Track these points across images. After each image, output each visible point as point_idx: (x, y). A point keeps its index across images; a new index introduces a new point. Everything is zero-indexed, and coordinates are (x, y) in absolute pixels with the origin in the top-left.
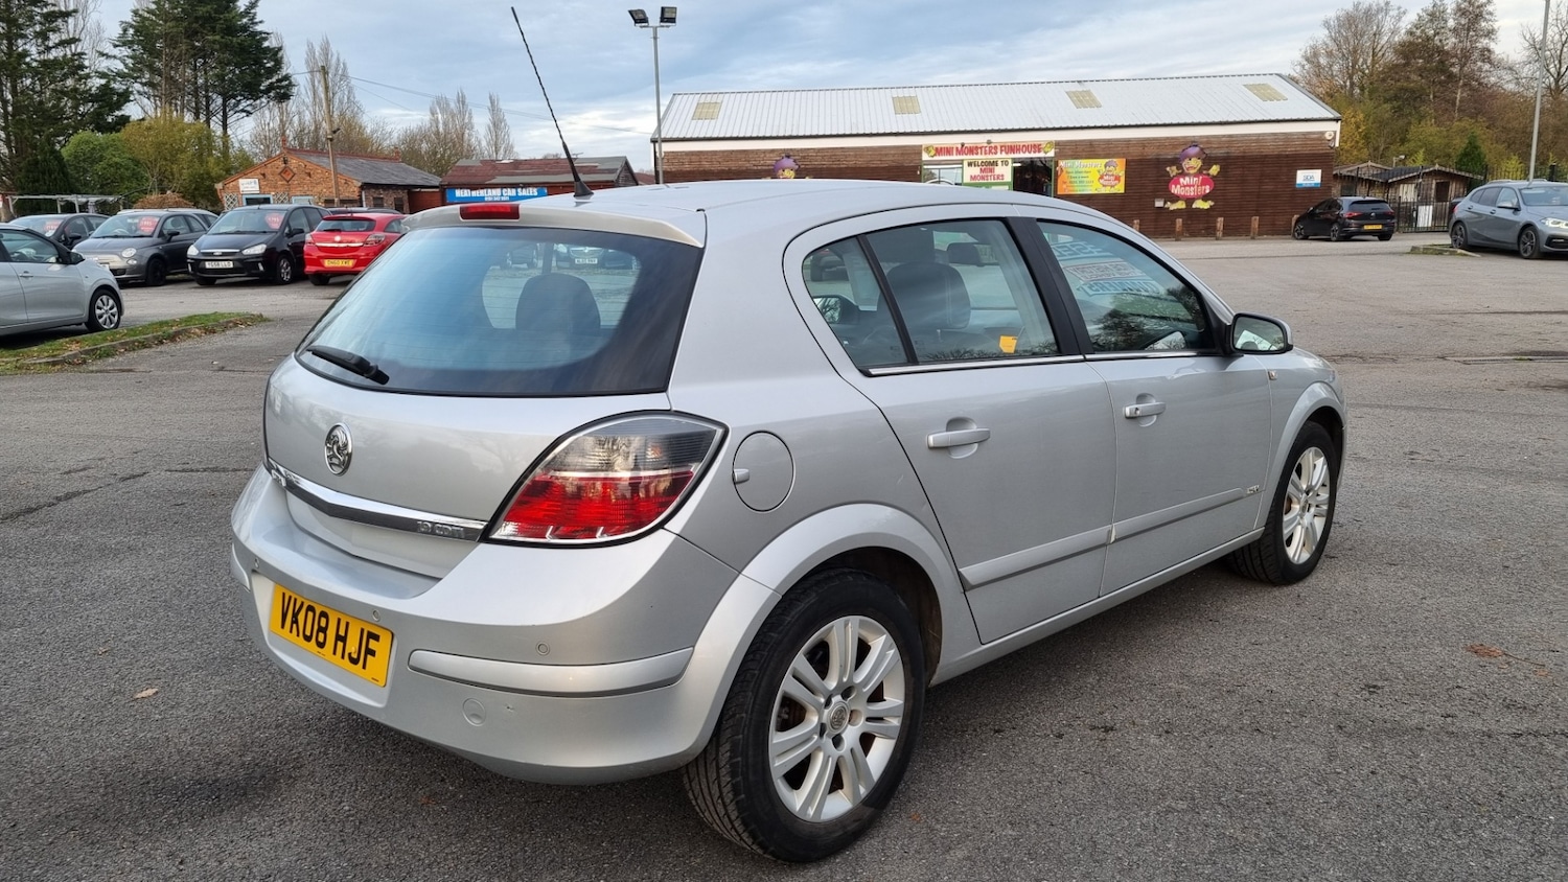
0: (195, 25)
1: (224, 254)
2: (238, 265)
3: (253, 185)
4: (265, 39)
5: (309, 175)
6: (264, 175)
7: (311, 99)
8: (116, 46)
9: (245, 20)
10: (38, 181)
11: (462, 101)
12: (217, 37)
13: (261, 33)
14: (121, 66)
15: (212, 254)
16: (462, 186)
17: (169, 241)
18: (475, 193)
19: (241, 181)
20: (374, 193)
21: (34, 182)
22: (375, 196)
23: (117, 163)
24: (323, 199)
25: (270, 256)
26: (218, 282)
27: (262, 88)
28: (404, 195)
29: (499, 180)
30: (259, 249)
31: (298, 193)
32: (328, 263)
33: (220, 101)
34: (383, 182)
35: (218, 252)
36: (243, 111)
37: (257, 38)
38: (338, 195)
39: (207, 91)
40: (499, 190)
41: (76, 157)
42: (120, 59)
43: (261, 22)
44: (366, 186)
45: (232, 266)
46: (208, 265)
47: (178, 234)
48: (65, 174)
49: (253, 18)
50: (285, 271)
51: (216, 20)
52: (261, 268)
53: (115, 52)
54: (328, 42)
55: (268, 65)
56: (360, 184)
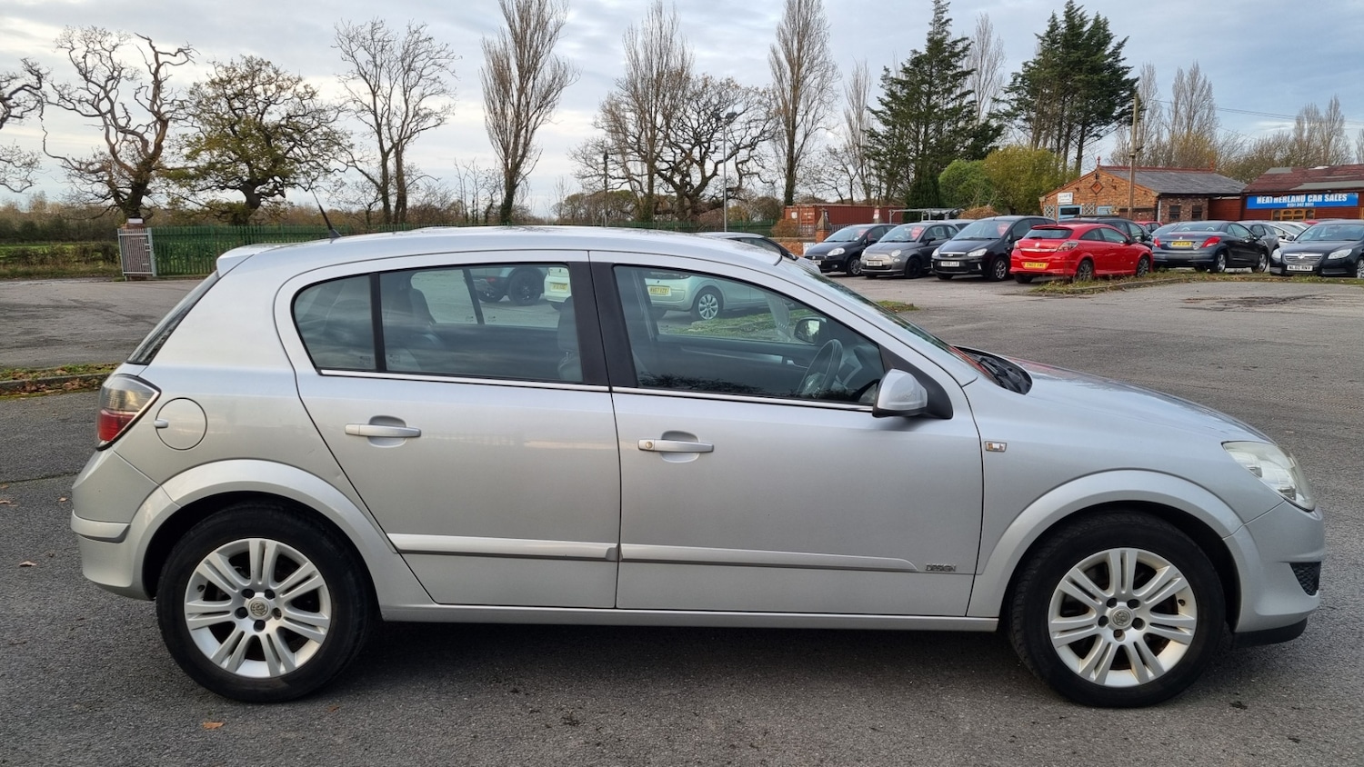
0: (1067, 69)
1: (954, 256)
2: (963, 265)
3: (1068, 197)
4: (1126, 73)
5: (1115, 188)
6: (1078, 189)
7: (1172, 120)
8: (1006, 92)
9: (1110, 60)
10: (918, 198)
11: (1335, 106)
12: (1082, 77)
13: (1123, 68)
14: (1008, 108)
15: (946, 256)
16: (1265, 194)
17: (927, 245)
18: (1277, 200)
19: (1059, 195)
20: (1172, 202)
21: (916, 199)
22: (1172, 204)
23: (973, 183)
24: (1119, 207)
25: (989, 259)
26: (954, 277)
27: (1114, 114)
28: (1204, 203)
29: (1306, 186)
30: (981, 253)
31: (1103, 203)
32: (1027, 265)
33: (1080, 128)
34: (1184, 191)
35: (951, 254)
36: (1096, 135)
37: (1117, 73)
38: (1131, 205)
39: (1070, 121)
40: (1303, 197)
41: (948, 180)
42: (1007, 102)
43: (1123, 59)
44: (1163, 196)
45: (958, 265)
46: (943, 264)
47: (934, 239)
48: (937, 193)
49: (1118, 56)
50: (1000, 270)
51: (1083, 62)
52: (980, 268)
53: (1005, 97)
54: (1197, 68)
55: (1124, 95)
56: (1157, 194)
